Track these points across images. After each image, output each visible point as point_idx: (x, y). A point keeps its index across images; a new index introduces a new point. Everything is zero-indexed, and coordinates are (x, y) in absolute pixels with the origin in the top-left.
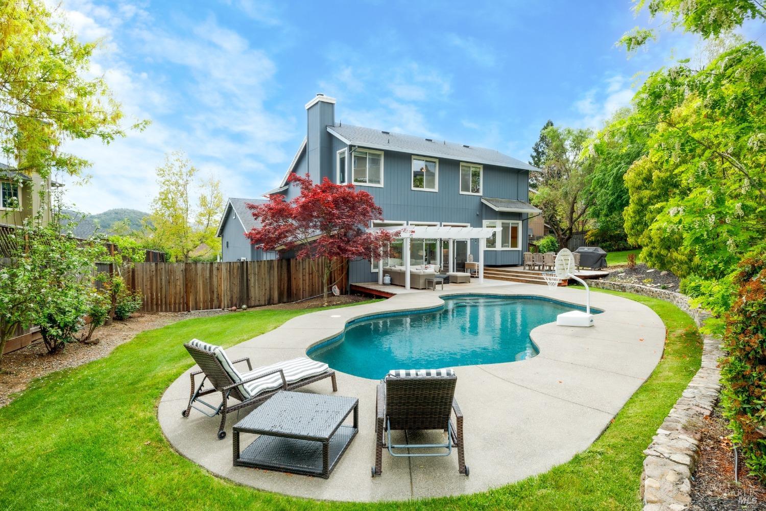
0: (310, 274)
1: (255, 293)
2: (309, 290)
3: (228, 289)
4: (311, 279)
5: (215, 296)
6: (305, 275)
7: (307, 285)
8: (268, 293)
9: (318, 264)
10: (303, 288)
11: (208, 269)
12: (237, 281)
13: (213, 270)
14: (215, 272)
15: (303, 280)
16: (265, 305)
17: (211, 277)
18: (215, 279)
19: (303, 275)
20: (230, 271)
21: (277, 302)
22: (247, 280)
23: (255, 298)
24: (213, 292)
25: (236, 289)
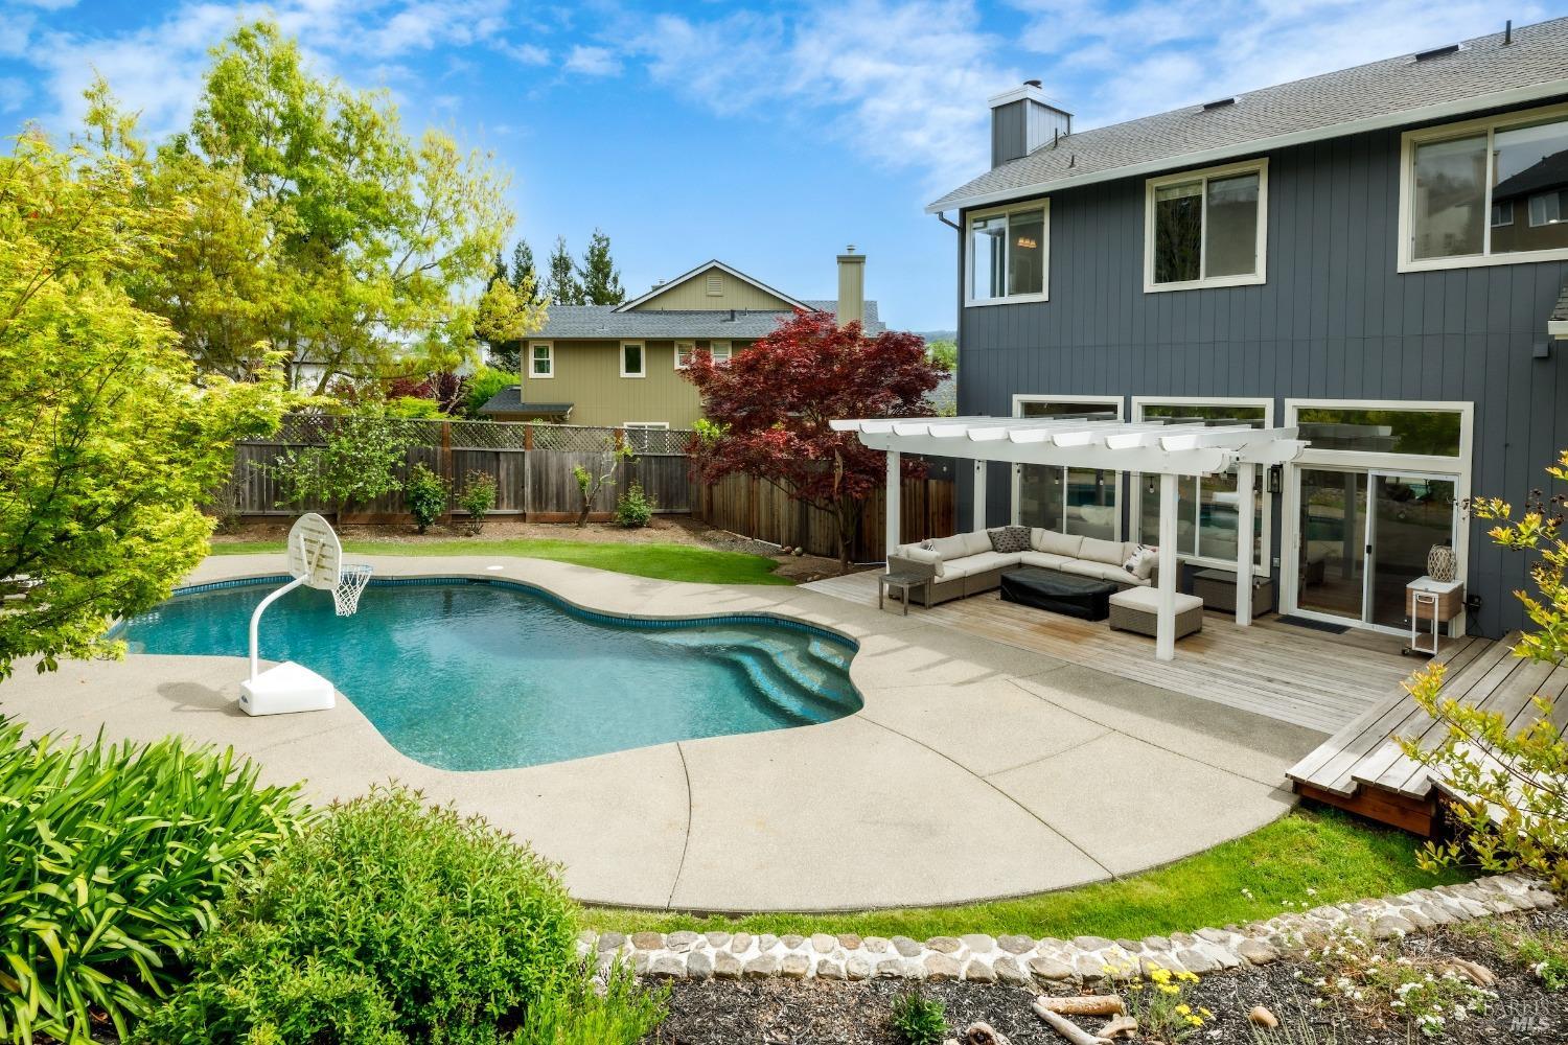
12: (796, 505)
22: (807, 505)
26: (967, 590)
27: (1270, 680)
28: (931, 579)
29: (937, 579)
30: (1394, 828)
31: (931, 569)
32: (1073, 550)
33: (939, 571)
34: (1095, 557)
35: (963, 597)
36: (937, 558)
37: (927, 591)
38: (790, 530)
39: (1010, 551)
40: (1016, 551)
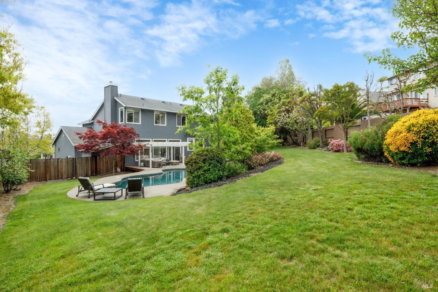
1: (79, 173)
2: (106, 170)
3: (66, 170)
4: (107, 165)
5: (60, 174)
6: (104, 163)
7: (105, 167)
8: (86, 171)
9: (110, 159)
10: (103, 169)
11: (56, 162)
12: (70, 167)
13: (59, 163)
18: (60, 166)
20: (67, 162)
21: (90, 176)
22: (76, 166)
24: (59, 172)
25: (70, 170)
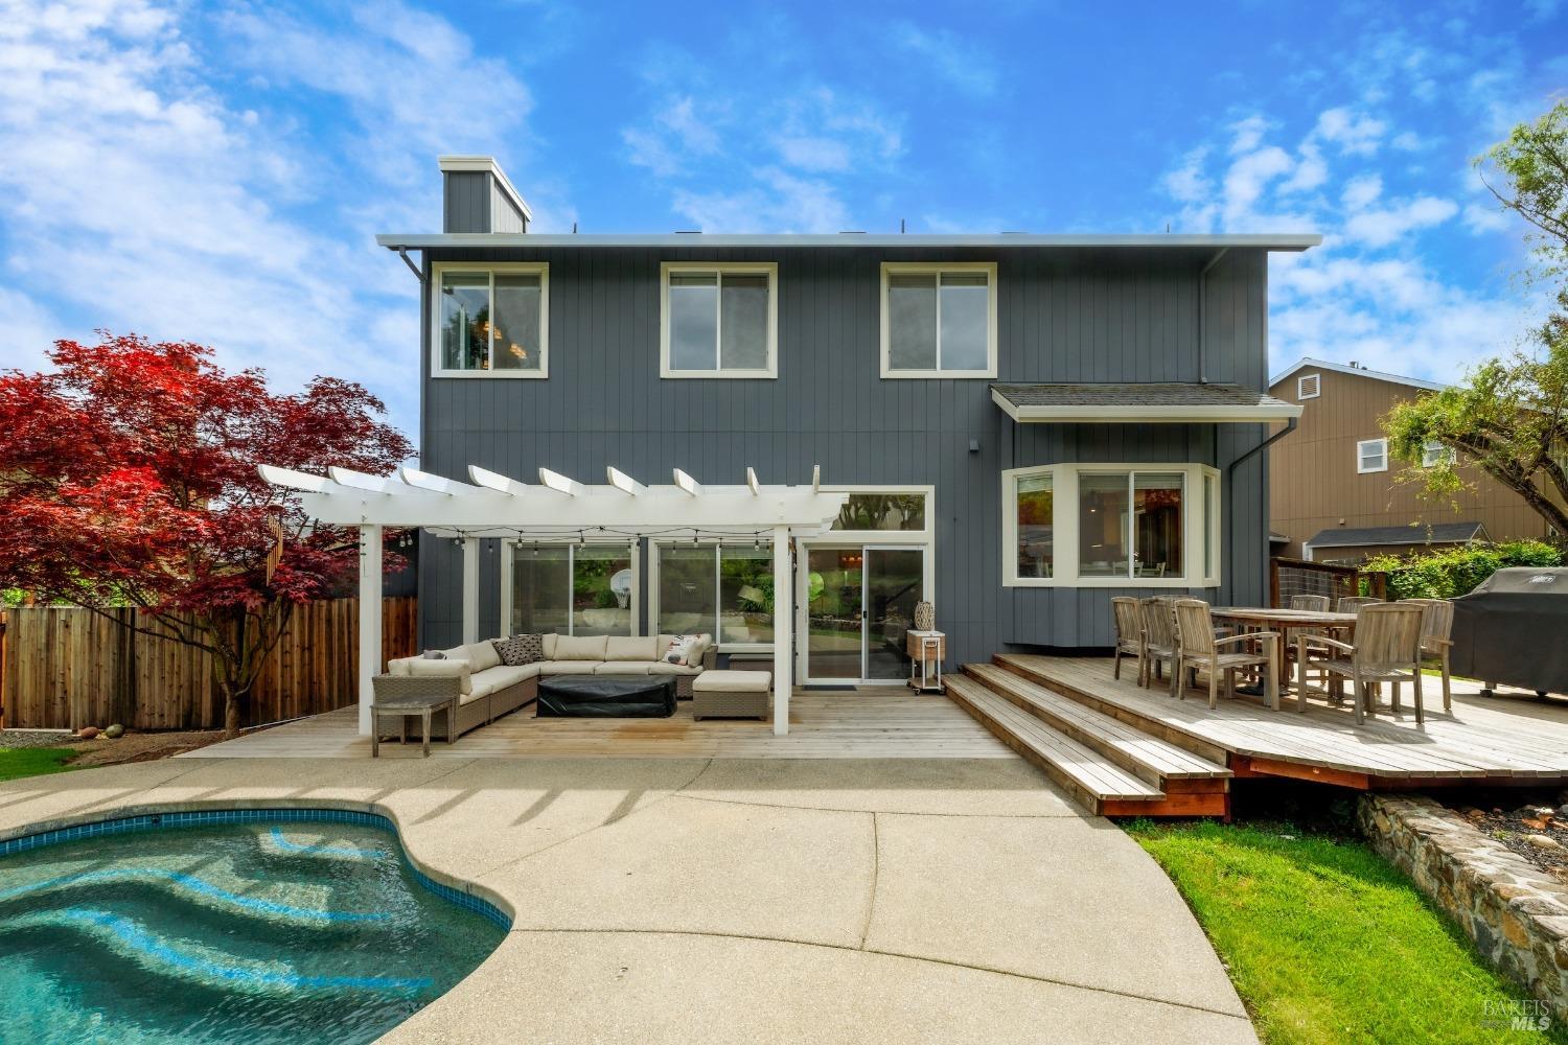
0: (303, 649)
1: (151, 695)
2: (302, 693)
3: (86, 681)
4: (308, 666)
6: (291, 653)
7: (296, 680)
8: (185, 694)
9: (329, 621)
10: (283, 690)
11: (44, 624)
12: (107, 659)
13: (54, 629)
14: (59, 632)
15: (284, 666)
16: (177, 729)
17: (49, 646)
18: (58, 652)
19: (284, 653)
20: (90, 633)
21: (208, 725)
22: (133, 656)
23: (152, 708)
24: (54, 684)
25: (106, 680)
26: (495, 711)
27: (885, 731)
28: (457, 699)
29: (463, 699)
30: (1199, 819)
31: (455, 683)
32: (600, 652)
33: (464, 687)
34: (626, 656)
35: (489, 722)
36: (465, 667)
37: (451, 716)
38: (93, 701)
39: (523, 663)
40: (529, 662)
